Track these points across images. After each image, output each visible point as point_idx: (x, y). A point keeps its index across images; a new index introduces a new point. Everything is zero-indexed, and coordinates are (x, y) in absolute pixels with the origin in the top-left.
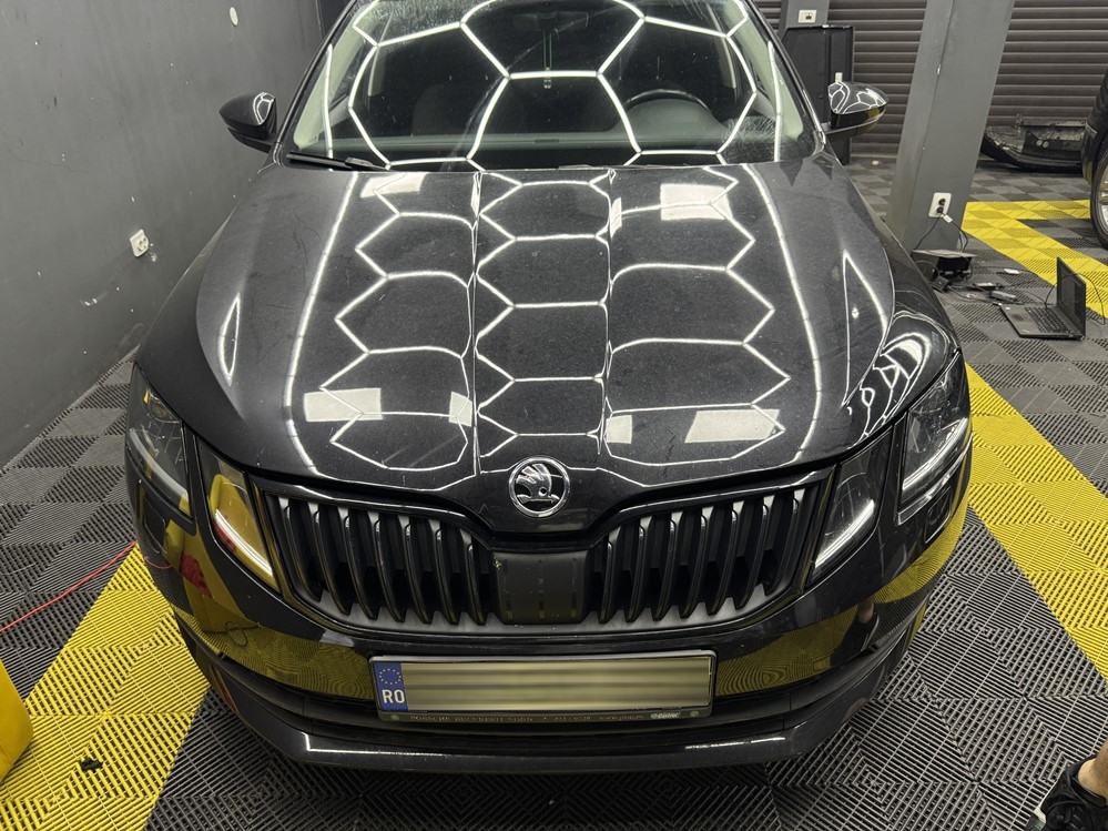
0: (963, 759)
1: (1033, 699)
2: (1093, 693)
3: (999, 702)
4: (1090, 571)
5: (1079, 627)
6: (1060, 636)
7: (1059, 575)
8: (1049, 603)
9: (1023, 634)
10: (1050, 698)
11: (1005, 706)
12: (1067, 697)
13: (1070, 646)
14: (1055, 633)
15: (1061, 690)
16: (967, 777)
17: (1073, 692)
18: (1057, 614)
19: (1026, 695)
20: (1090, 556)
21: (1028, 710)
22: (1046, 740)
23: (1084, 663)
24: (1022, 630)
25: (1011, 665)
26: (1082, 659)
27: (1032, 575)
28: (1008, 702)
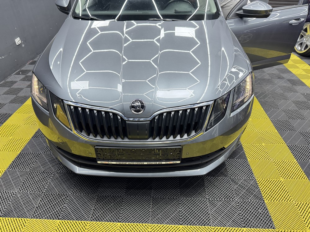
0: (206, 193)
1: (232, 178)
2: (249, 177)
3: (222, 178)
4: (261, 144)
5: (252, 160)
6: (246, 162)
7: (252, 145)
8: (246, 153)
9: (235, 160)
10: (237, 178)
11: (223, 179)
12: (241, 178)
13: (247, 164)
14: (244, 161)
15: (241, 176)
16: (206, 198)
17: (243, 177)
18: (247, 156)
19: (230, 177)
20: (262, 140)
21: (229, 181)
22: (231, 189)
23: (250, 169)
24: (236, 159)
25: (229, 169)
26: (249, 168)
27: (244, 144)
28: (225, 178)
